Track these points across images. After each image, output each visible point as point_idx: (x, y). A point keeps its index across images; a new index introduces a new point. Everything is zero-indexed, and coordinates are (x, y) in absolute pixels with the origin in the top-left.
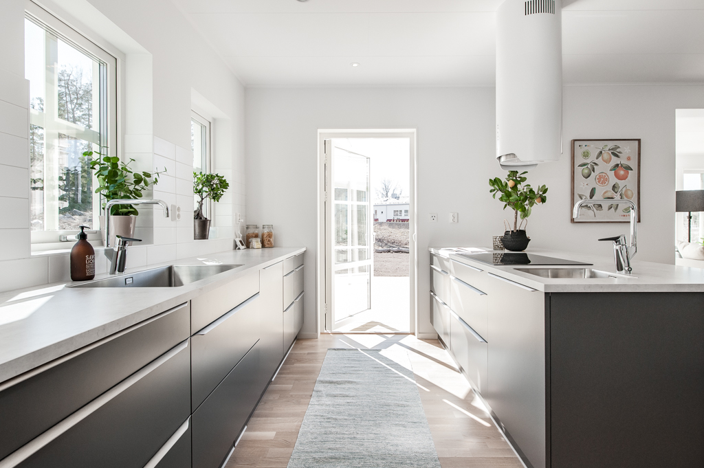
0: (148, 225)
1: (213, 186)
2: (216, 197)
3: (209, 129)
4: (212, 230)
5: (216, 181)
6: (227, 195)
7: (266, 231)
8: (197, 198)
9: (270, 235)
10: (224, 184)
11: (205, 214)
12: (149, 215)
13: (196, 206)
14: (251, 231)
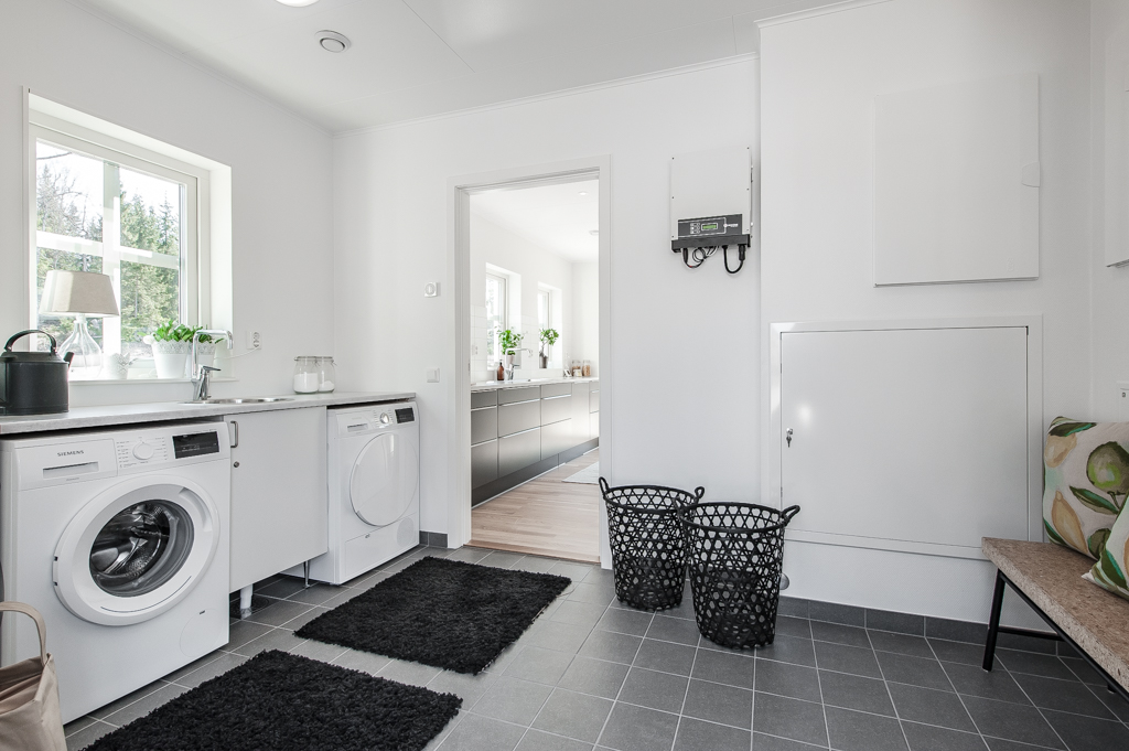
0: (519, 359)
1: (550, 336)
2: (551, 342)
3: (548, 296)
4: (549, 363)
5: (552, 333)
6: (559, 342)
7: (585, 364)
8: (541, 343)
9: (588, 368)
10: (556, 335)
11: (545, 354)
12: (520, 354)
13: (540, 349)
14: (575, 365)
